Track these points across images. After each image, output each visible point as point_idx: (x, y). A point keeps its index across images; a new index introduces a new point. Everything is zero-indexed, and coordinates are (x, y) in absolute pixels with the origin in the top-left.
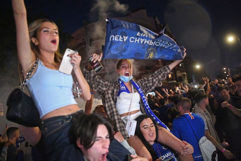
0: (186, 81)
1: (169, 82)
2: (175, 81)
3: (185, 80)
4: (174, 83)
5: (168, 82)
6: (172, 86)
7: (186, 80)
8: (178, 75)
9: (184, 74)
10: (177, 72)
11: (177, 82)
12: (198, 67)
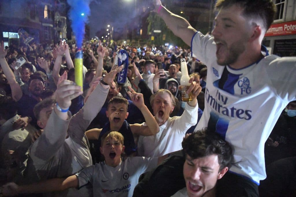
0: (65, 29)
1: (44, 24)
2: (52, 26)
3: (64, 27)
4: (50, 27)
5: (42, 24)
6: (46, 31)
7: (66, 27)
8: (56, 17)
9: (64, 19)
10: (56, 14)
11: (54, 26)
12: (83, 14)
